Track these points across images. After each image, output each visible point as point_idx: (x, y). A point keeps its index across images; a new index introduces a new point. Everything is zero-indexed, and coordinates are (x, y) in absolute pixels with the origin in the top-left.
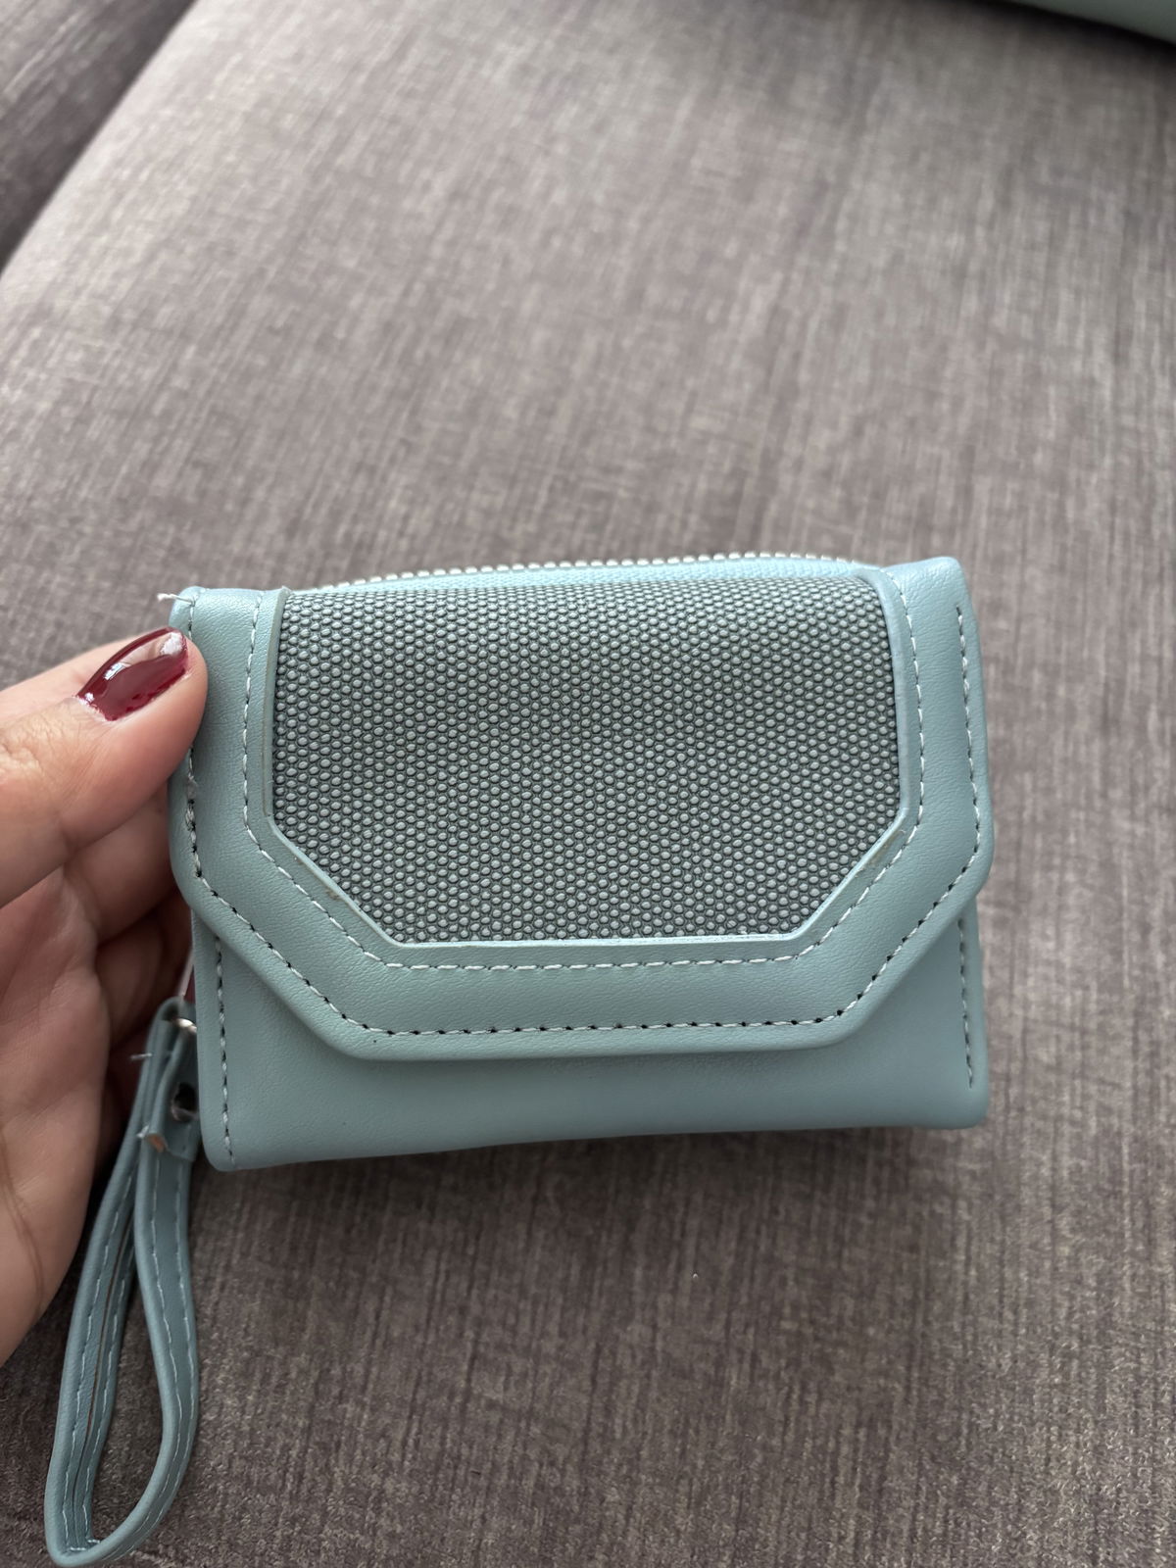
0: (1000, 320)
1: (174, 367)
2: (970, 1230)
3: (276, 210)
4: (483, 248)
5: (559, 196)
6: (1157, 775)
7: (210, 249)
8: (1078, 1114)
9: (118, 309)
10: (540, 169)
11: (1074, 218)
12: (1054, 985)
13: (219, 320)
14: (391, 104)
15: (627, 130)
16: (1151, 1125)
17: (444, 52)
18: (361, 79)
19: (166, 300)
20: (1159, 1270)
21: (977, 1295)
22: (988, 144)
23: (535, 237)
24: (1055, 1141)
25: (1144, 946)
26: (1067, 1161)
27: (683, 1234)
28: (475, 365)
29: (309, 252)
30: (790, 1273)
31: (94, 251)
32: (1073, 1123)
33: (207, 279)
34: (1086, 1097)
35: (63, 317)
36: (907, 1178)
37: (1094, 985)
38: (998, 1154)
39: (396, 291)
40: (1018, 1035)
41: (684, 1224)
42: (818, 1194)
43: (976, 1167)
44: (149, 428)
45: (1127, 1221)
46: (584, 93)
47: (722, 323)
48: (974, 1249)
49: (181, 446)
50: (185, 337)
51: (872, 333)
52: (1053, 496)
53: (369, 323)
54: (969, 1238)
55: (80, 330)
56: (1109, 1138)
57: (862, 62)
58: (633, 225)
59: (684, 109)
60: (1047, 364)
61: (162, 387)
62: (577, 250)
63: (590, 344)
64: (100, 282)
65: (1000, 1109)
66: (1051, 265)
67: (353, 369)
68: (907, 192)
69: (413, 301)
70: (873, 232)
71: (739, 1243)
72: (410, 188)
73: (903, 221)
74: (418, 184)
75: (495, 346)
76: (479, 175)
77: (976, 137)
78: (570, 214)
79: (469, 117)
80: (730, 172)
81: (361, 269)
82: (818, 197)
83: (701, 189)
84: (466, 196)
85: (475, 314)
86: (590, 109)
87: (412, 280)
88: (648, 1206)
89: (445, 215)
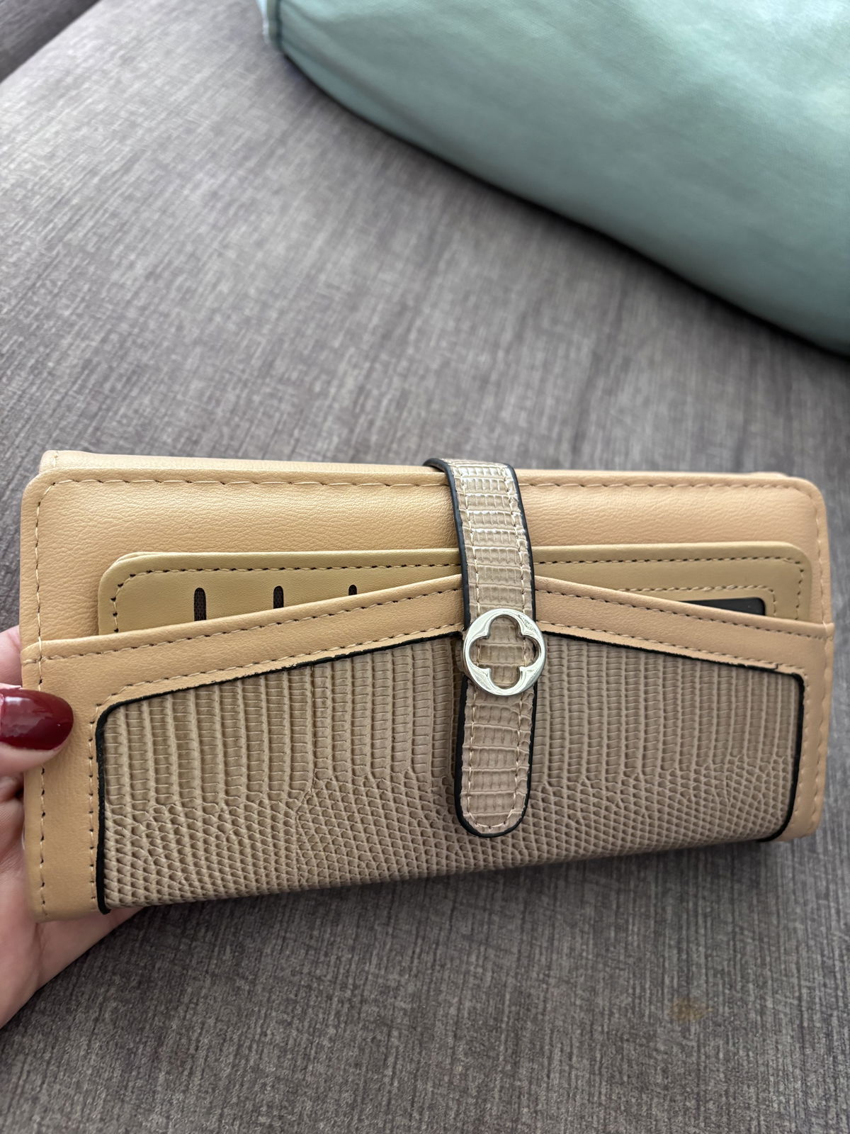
0: (505, 415)
2: (397, 1052)
3: (16, 265)
4: (167, 315)
5: (224, 287)
8: (480, 970)
10: (214, 266)
11: (561, 352)
14: (114, 202)
15: (279, 248)
16: (526, 980)
17: (158, 172)
18: (96, 180)
20: (519, 1083)
21: (397, 1100)
22: (513, 296)
23: (202, 315)
24: (462, 990)
26: (467, 1004)
27: (196, 1050)
29: (36, 299)
30: (269, 1080)
32: (476, 977)
34: (486, 959)
36: (359, 1014)
38: (423, 997)
39: (98, 338)
40: (449, 912)
41: (198, 1041)
42: (296, 1021)
43: (408, 1007)
45: (502, 1048)
46: (253, 218)
47: (324, 394)
48: (399, 1066)
51: (423, 414)
53: (73, 359)
54: (396, 1058)
56: (498, 988)
57: (441, 229)
58: (274, 315)
59: (319, 241)
62: (231, 326)
63: (231, 395)
65: (429, 965)
66: (543, 381)
67: (56, 391)
68: (458, 320)
69: (108, 347)
70: (433, 343)
71: (235, 1058)
72: (119, 264)
73: (453, 339)
74: (125, 263)
75: (163, 388)
76: (170, 263)
77: (507, 290)
78: (231, 299)
79: (170, 221)
80: (344, 287)
81: (74, 317)
82: (400, 314)
83: (324, 297)
84: (159, 276)
85: (152, 362)
86: (255, 230)
87: (110, 332)
88: (174, 1027)
89: (141, 288)
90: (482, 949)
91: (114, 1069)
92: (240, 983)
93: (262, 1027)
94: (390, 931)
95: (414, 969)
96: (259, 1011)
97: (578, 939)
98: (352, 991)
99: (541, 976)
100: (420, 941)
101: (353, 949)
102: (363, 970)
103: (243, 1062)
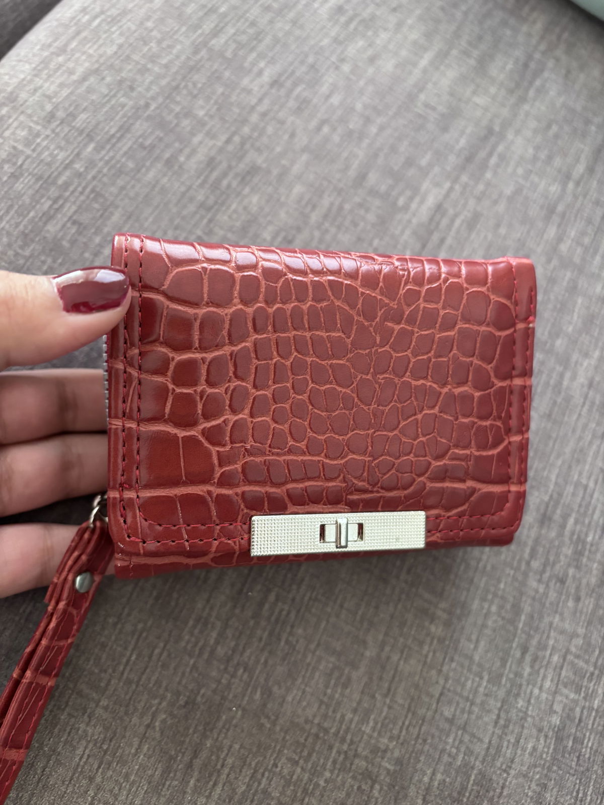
0: (564, 248)
1: (78, 155)
3: (166, 66)
4: (282, 122)
5: (335, 100)
6: (562, 558)
7: (121, 82)
8: (454, 751)
9: (56, 107)
10: (329, 79)
12: (465, 671)
13: (113, 131)
14: (254, 11)
15: (388, 65)
16: (491, 767)
19: (85, 110)
22: (593, 128)
23: (314, 124)
24: (437, 764)
25: (521, 661)
26: (439, 776)
27: (223, 766)
28: (255, 199)
29: (178, 99)
31: (52, 66)
32: (449, 755)
33: (113, 102)
34: (461, 742)
35: (22, 105)
36: (351, 764)
37: (486, 677)
38: (405, 762)
39: (224, 138)
40: (437, 695)
41: (225, 760)
42: (301, 762)
43: (392, 768)
44: (53, 192)
46: (370, 33)
47: (406, 208)
49: (70, 209)
50: (90, 138)
51: (490, 236)
52: (559, 368)
53: (201, 156)
55: (30, 116)
56: (466, 768)
57: (537, 56)
58: (373, 130)
59: (424, 62)
60: (582, 283)
61: (66, 167)
62: (336, 138)
63: (326, 202)
64: (50, 87)
65: (414, 736)
67: (183, 183)
68: (537, 148)
69: (230, 148)
70: (510, 170)
71: (250, 779)
72: (250, 71)
73: (530, 167)
74: (255, 70)
75: (270, 189)
76: (293, 72)
77: (588, 122)
78: (339, 112)
79: (298, 32)
80: (440, 108)
81: (206, 118)
82: (485, 138)
83: (420, 116)
84: (281, 85)
85: (264, 165)
86: (370, 45)
87: (234, 133)
88: (208, 745)
89: (265, 95)
90: (460, 732)
91: (156, 768)
92: (263, 720)
93: (275, 760)
94: (388, 701)
95: (402, 738)
96: (275, 747)
97: (542, 741)
98: (349, 745)
99: (504, 767)
100: (410, 715)
101: (355, 711)
102: (360, 729)
103: (256, 784)
